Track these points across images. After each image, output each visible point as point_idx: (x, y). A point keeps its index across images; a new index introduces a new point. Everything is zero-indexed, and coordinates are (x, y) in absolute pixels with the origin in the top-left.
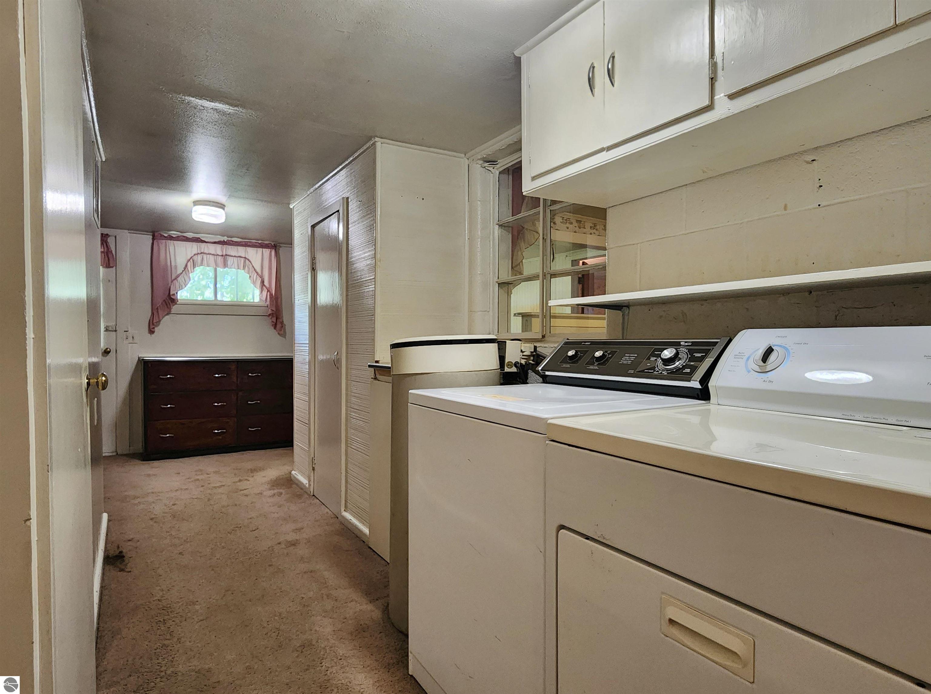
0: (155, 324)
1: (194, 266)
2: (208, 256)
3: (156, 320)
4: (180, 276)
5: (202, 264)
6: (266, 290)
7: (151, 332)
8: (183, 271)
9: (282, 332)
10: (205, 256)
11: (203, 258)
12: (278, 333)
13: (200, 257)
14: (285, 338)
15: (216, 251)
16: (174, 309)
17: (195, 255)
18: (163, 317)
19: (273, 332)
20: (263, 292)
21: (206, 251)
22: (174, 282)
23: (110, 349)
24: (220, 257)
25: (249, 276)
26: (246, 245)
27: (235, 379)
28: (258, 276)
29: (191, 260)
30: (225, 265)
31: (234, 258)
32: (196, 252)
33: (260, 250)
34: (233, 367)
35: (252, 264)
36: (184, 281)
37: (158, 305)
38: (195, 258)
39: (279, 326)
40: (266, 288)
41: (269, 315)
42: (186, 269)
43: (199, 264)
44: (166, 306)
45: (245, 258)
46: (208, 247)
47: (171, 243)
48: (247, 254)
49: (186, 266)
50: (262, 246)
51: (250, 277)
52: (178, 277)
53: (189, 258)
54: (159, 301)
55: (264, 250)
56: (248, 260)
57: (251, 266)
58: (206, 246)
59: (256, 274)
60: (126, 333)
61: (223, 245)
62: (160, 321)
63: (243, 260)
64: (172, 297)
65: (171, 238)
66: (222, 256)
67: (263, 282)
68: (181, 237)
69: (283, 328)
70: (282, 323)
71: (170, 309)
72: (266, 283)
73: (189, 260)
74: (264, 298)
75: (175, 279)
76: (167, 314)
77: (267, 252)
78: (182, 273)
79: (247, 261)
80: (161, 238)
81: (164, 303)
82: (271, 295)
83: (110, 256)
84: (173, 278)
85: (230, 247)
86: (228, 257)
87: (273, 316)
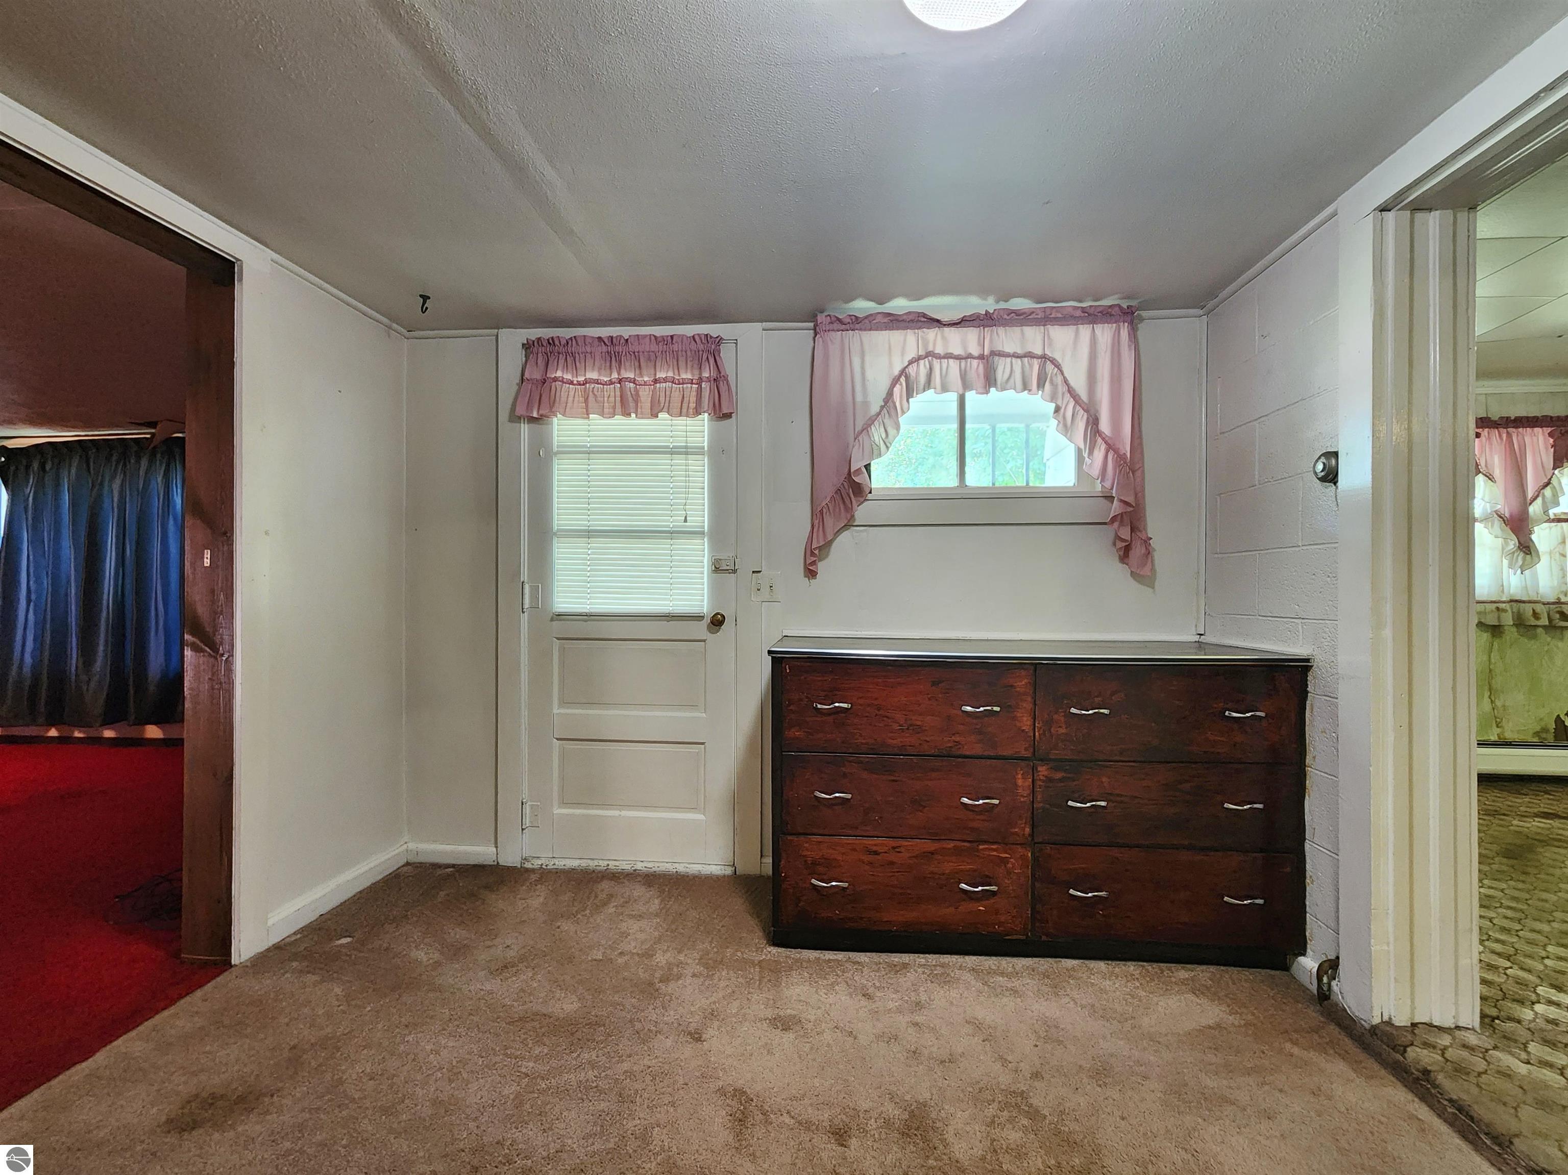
0: (816, 552)
1: (909, 395)
2: (945, 361)
3: (818, 542)
4: (876, 423)
5: (928, 385)
6: (1104, 446)
7: (811, 573)
8: (882, 407)
9: (1146, 571)
10: (936, 364)
11: (931, 369)
12: (1132, 574)
13: (923, 366)
14: (1153, 588)
15: (964, 344)
16: (862, 512)
17: (911, 363)
18: (838, 533)
19: (1117, 572)
20: (1096, 452)
21: (939, 350)
22: (860, 438)
23: (723, 617)
24: (975, 363)
25: (1053, 406)
26: (1045, 319)
27: (1025, 722)
28: (1078, 408)
29: (903, 379)
30: (990, 381)
31: (1014, 360)
32: (911, 354)
33: (1085, 331)
34: (1022, 683)
35: (1063, 374)
36: (884, 436)
37: (824, 504)
38: (912, 370)
39: (1137, 551)
40: (1103, 439)
41: (1114, 519)
42: (890, 403)
43: (921, 387)
44: (842, 506)
45: (1044, 357)
46: (943, 338)
47: (854, 338)
48: (1050, 345)
49: (890, 394)
50: (1092, 317)
51: (1057, 410)
52: (870, 426)
53: (896, 372)
54: (827, 492)
55: (1099, 328)
56: (1053, 362)
57: (1059, 379)
58: (939, 337)
59: (1072, 403)
60: (755, 575)
61: (984, 326)
62: (829, 544)
63: (1036, 363)
64: (856, 479)
65: (857, 323)
66: (981, 357)
67: (1093, 422)
68: (879, 319)
69: (1150, 556)
70: (1147, 541)
71: (849, 510)
72: (1105, 426)
73: (895, 381)
74: (1096, 471)
75: (862, 431)
76: (847, 526)
77: (1104, 333)
78: (879, 414)
79: (1050, 367)
80: (831, 327)
81: (838, 497)
82: (1120, 457)
83: (723, 388)
84: (859, 428)
85: (1001, 330)
86: (996, 358)
87: (1122, 523)
